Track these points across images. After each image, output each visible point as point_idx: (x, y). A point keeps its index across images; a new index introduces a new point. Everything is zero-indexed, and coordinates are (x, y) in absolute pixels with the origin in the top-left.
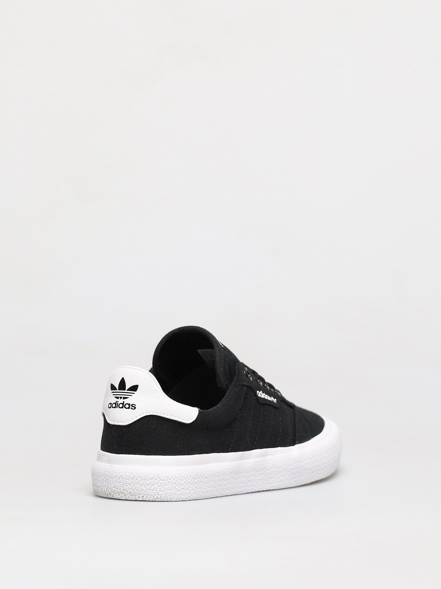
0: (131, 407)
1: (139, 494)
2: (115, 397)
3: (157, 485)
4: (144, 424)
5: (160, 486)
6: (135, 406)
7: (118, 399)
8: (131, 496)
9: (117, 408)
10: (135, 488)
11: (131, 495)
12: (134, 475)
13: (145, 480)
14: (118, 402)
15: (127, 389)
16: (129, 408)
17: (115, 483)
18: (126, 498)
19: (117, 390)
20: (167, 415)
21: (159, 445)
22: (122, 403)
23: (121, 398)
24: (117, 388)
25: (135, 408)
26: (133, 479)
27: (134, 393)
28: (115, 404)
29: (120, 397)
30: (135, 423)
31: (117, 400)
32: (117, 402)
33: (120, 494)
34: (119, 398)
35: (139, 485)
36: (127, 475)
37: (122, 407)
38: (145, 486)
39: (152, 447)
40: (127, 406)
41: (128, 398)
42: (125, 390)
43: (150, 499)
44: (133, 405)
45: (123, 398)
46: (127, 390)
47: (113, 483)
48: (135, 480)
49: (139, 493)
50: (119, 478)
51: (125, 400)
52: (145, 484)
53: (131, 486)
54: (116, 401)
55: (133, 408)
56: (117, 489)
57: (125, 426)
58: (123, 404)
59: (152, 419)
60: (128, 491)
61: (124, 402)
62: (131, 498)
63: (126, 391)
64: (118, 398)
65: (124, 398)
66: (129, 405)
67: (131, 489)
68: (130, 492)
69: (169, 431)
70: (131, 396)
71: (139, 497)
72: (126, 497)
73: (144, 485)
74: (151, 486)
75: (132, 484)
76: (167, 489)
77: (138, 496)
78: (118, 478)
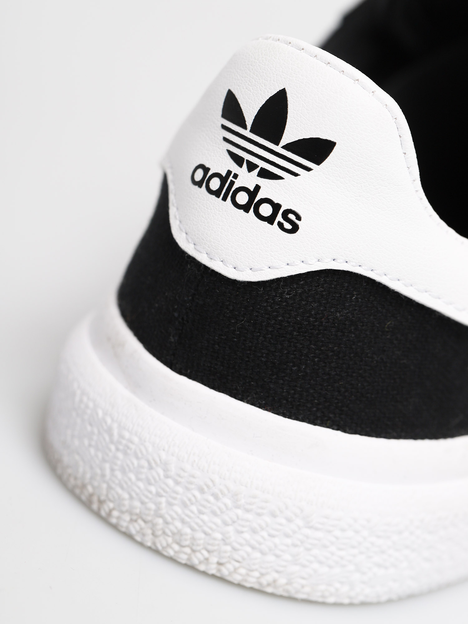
0: (279, 218)
1: (209, 551)
2: (229, 152)
3: (289, 541)
4: (310, 299)
5: (295, 546)
6: (297, 222)
7: (241, 165)
8: (176, 547)
9: (224, 199)
10: (200, 527)
11: (178, 543)
12: (212, 481)
13: (248, 511)
14: (236, 176)
15: (284, 142)
16: (270, 220)
17: (133, 477)
18: (154, 543)
19: (245, 127)
20: (406, 286)
21: (343, 390)
22: (252, 189)
23: (251, 167)
24: (249, 123)
25: (295, 229)
26: (202, 491)
27: (308, 169)
28: (223, 180)
29: (249, 162)
30: (274, 285)
31: (235, 168)
32: (231, 178)
33: (136, 521)
34: (245, 165)
35: (218, 521)
36: (183, 470)
37: (246, 208)
38: (242, 532)
39: (312, 391)
40: (266, 210)
41: (280, 178)
42: (277, 143)
43: (246, 581)
44: (292, 217)
45: (258, 169)
46: (285, 147)
47: (124, 472)
48: (211, 499)
49: (210, 548)
50: (151, 468)
51: (264, 182)
52: (243, 526)
53: (187, 512)
54: (229, 172)
55: (288, 226)
56: (131, 498)
57: (234, 282)
58: (253, 194)
59: (346, 285)
60: (171, 527)
61: (258, 188)
62: (176, 552)
63: (278, 149)
64: (239, 160)
65: (264, 174)
66: (276, 207)
67: (183, 522)
68: (175, 531)
69: (395, 342)
70: (296, 175)
71: (207, 559)
72: (157, 541)
73: (240, 528)
74: (263, 537)
75: (194, 508)
76: (320, 563)
77: (202, 554)
78: (146, 464)
